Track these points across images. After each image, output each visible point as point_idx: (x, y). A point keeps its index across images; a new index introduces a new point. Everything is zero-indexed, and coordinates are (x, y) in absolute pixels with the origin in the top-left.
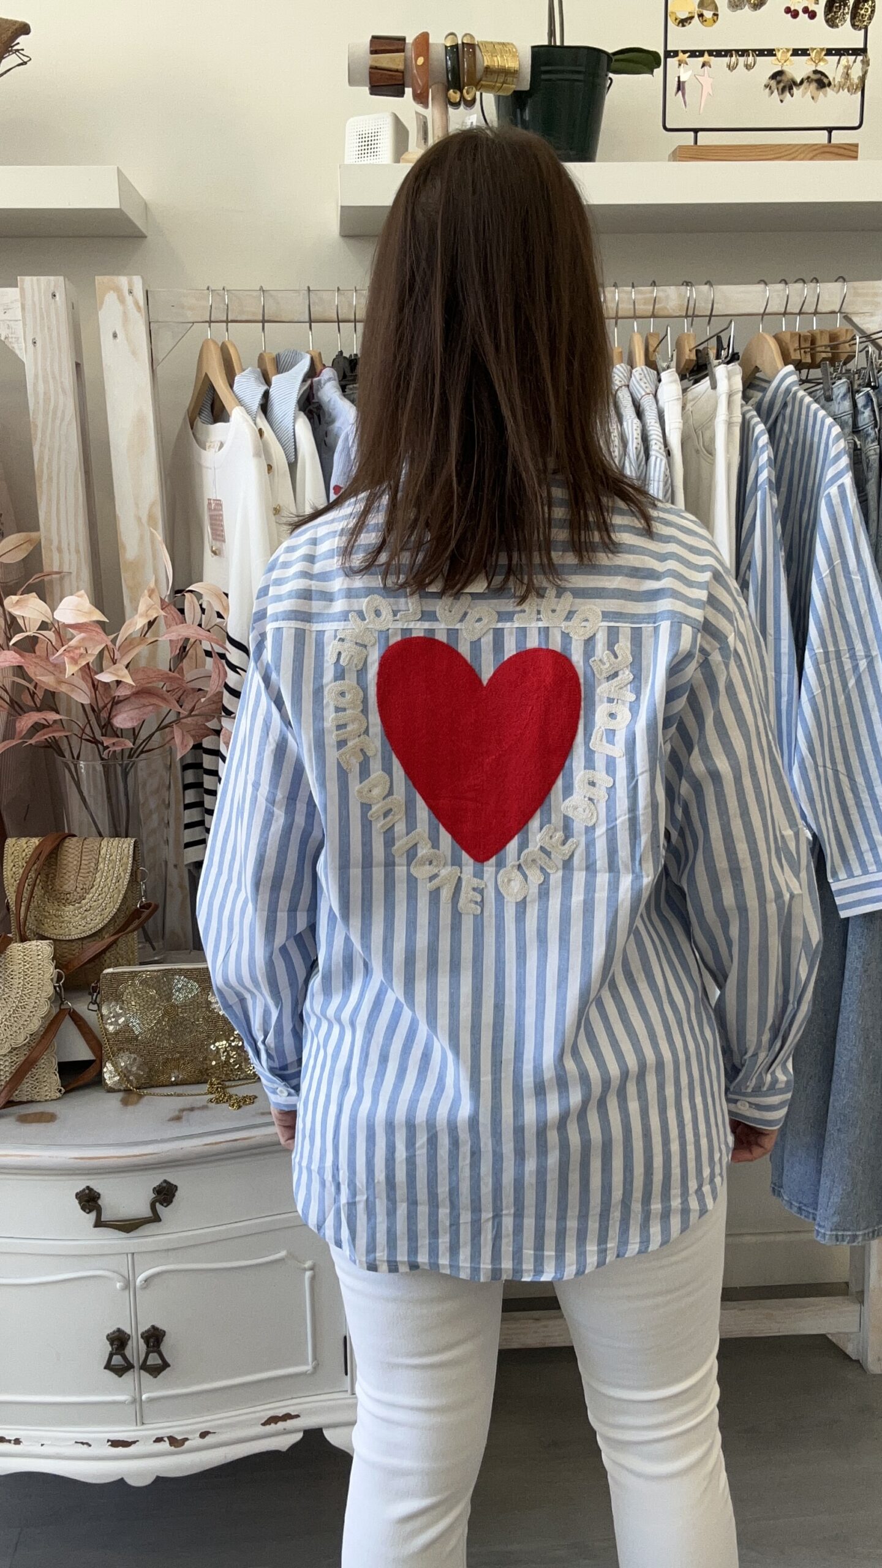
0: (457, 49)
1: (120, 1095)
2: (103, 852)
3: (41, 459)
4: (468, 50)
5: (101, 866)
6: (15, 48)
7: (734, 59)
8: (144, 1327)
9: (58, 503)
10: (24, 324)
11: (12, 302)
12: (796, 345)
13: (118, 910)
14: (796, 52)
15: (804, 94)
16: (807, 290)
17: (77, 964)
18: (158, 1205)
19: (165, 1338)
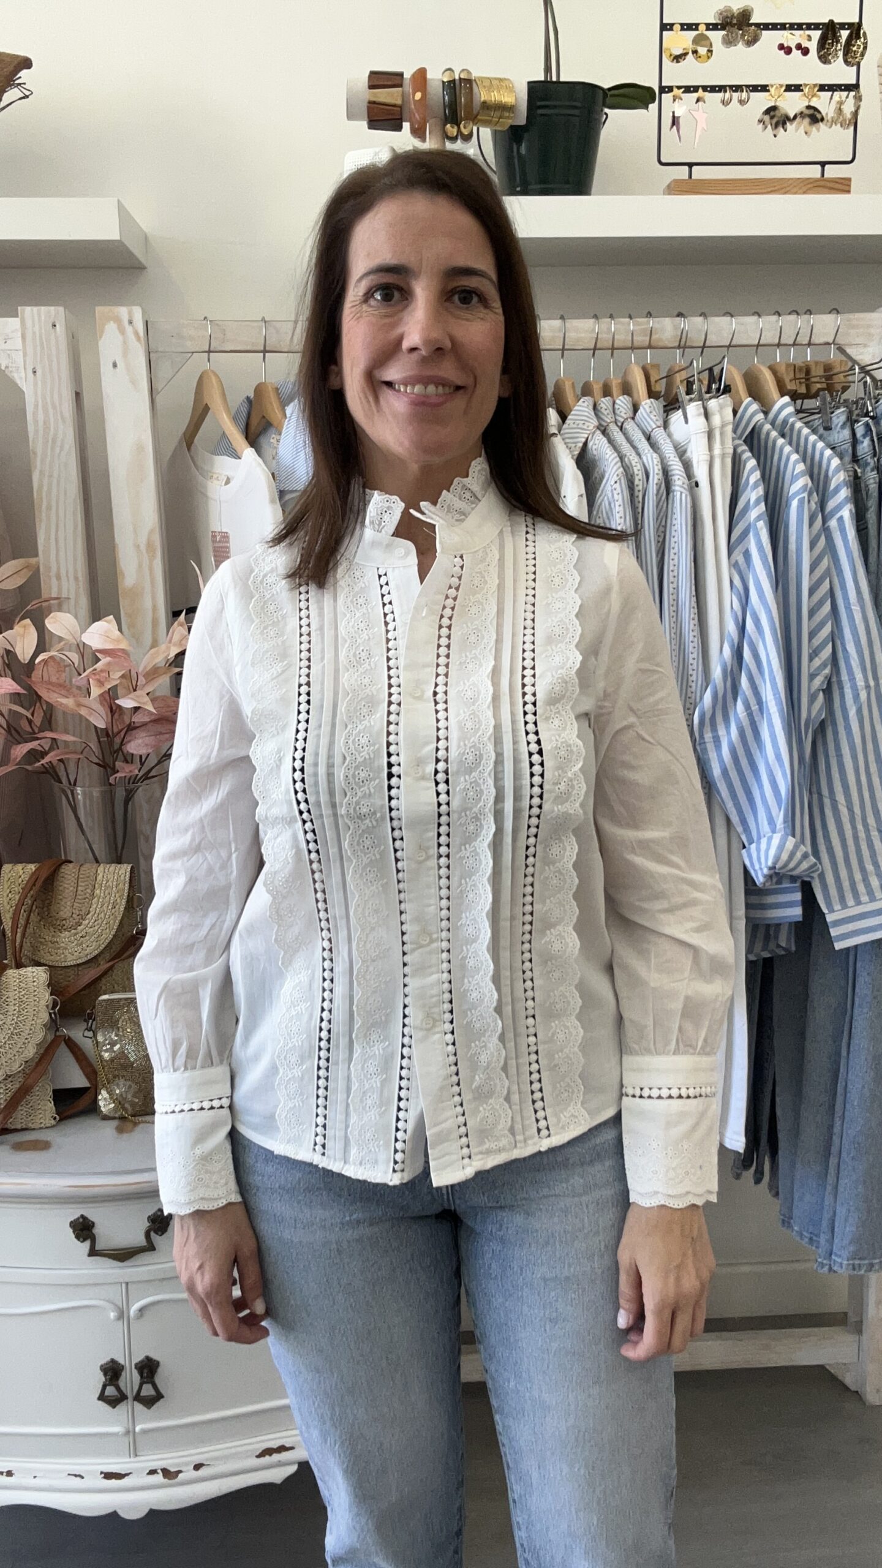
0: (454, 84)
1: (115, 1123)
2: (100, 877)
3: (41, 487)
4: (465, 85)
5: (98, 892)
6: (16, 82)
7: (728, 95)
8: (138, 1358)
9: (57, 531)
10: (25, 355)
11: (13, 332)
12: (792, 376)
13: (114, 936)
14: (789, 88)
15: (797, 130)
16: (800, 321)
17: (73, 990)
18: (152, 1234)
19: (160, 1370)
